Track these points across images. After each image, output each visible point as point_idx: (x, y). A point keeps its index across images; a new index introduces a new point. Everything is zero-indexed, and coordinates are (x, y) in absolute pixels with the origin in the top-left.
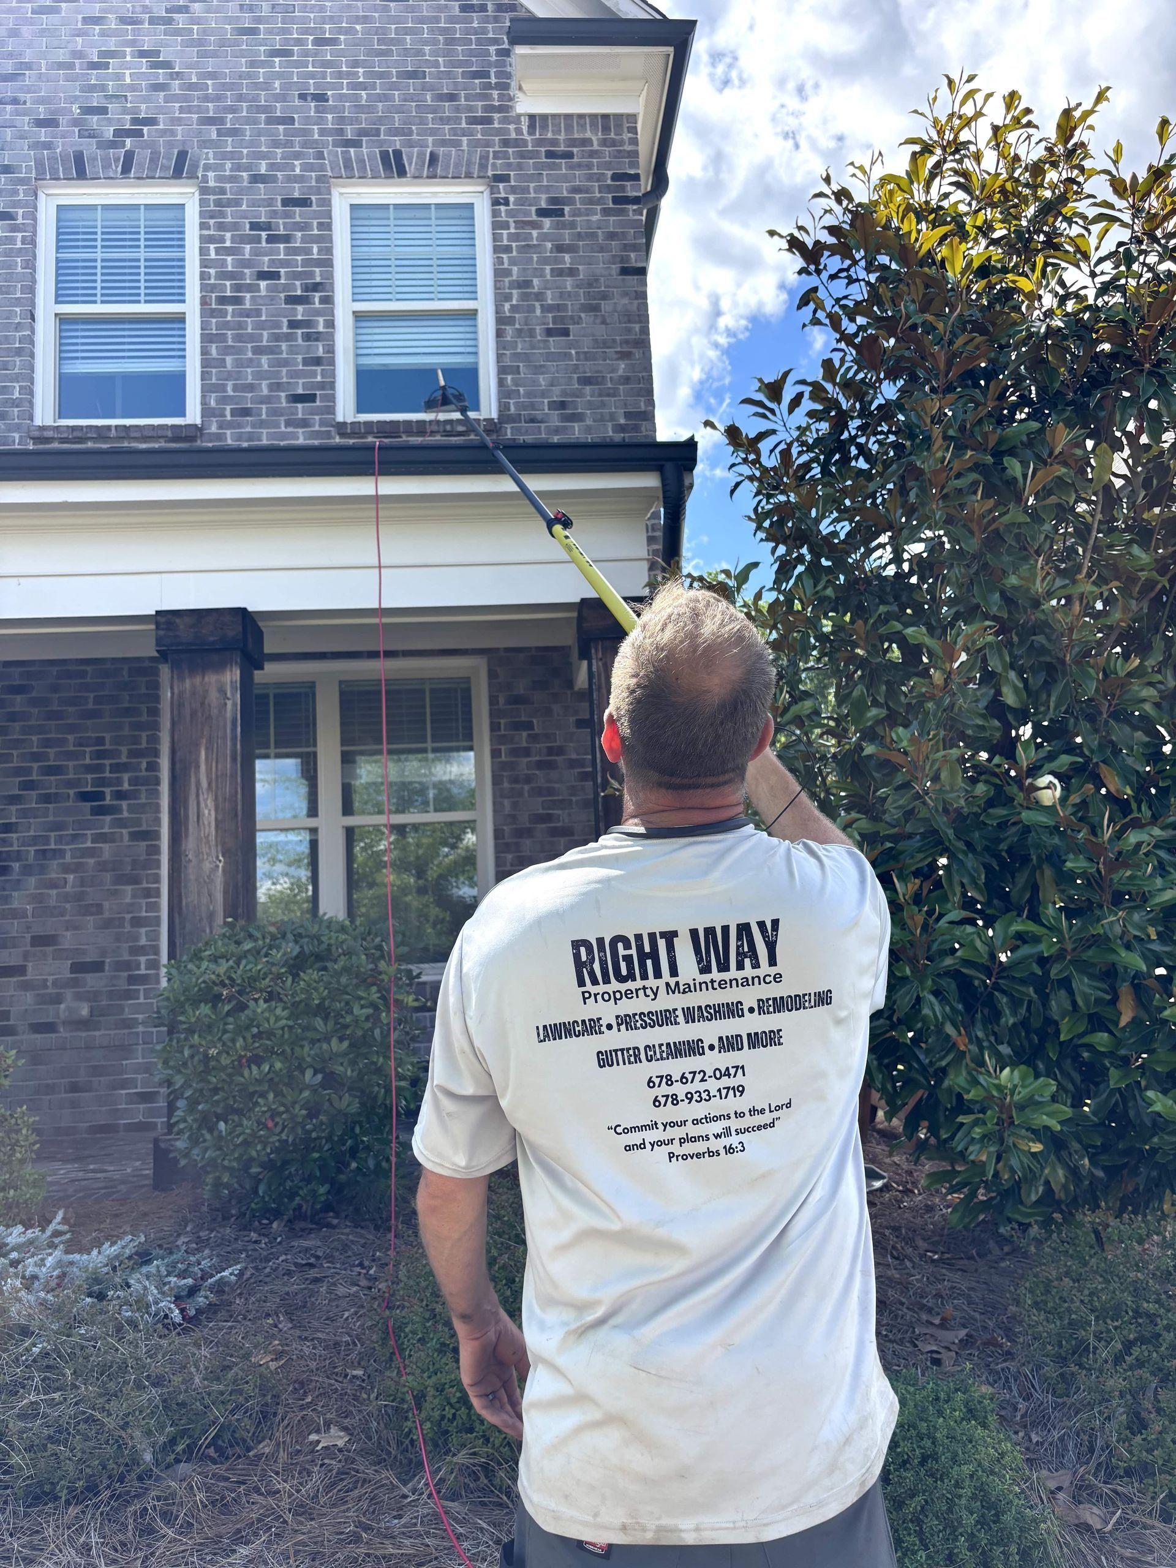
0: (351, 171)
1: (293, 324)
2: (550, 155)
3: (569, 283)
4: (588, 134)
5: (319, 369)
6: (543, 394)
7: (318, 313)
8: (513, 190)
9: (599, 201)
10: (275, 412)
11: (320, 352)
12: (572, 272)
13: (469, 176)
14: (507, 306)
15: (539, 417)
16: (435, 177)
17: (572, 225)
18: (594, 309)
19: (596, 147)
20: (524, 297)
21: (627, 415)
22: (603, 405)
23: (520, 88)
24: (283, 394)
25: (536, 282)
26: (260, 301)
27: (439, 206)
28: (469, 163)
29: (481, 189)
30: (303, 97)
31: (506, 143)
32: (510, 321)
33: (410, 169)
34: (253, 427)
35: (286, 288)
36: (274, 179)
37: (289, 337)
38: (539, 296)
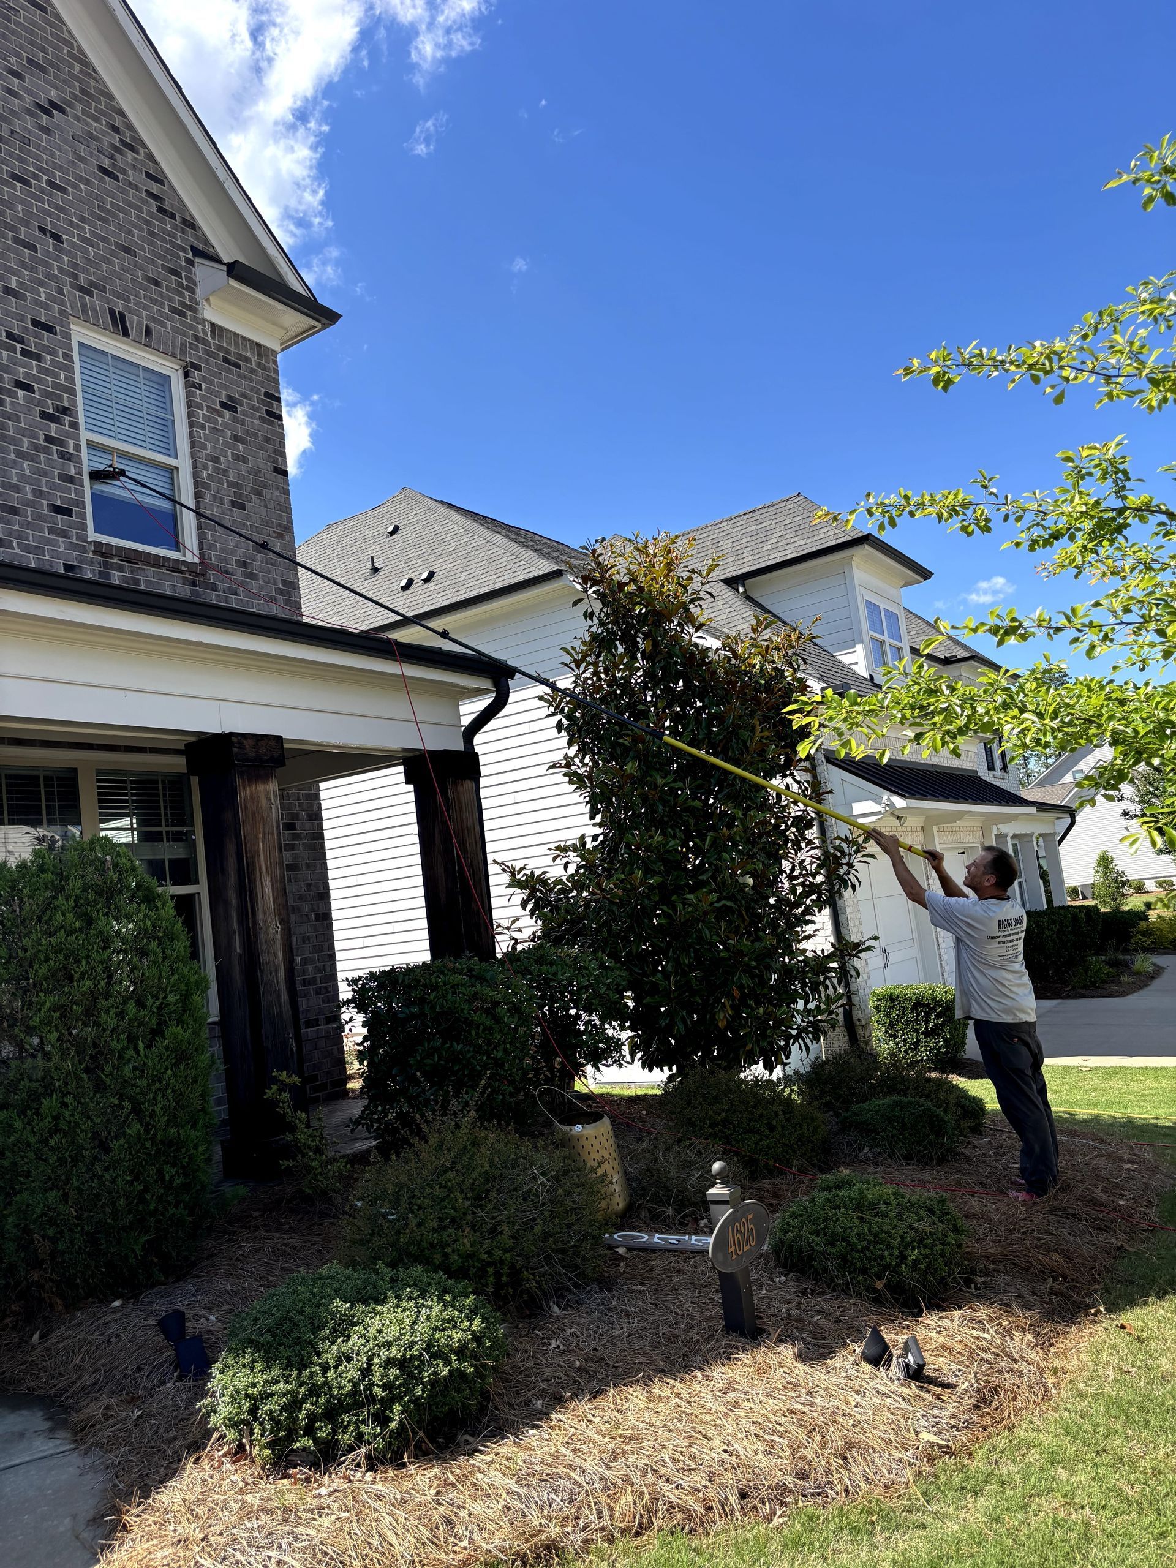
0: (86, 316)
1: (48, 439)
2: (226, 360)
3: (243, 468)
4: (249, 355)
5: (73, 487)
6: (233, 553)
7: (68, 435)
8: (204, 379)
9: (257, 410)
10: (39, 517)
11: (73, 472)
12: (244, 460)
13: (173, 355)
14: (205, 474)
15: (231, 570)
16: (150, 346)
17: (243, 423)
18: (259, 493)
19: (254, 366)
20: (216, 470)
21: (284, 582)
22: (269, 571)
23: (208, 300)
24: (45, 502)
25: (222, 459)
26: (19, 408)
27: (145, 369)
28: (174, 346)
29: (177, 367)
30: (42, 230)
31: (197, 338)
32: (208, 487)
33: (133, 333)
34: (21, 526)
35: (40, 403)
36: (23, 298)
37: (46, 450)
38: (225, 472)
